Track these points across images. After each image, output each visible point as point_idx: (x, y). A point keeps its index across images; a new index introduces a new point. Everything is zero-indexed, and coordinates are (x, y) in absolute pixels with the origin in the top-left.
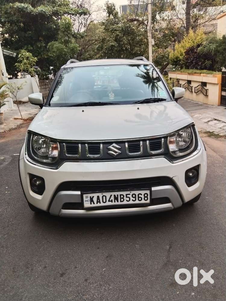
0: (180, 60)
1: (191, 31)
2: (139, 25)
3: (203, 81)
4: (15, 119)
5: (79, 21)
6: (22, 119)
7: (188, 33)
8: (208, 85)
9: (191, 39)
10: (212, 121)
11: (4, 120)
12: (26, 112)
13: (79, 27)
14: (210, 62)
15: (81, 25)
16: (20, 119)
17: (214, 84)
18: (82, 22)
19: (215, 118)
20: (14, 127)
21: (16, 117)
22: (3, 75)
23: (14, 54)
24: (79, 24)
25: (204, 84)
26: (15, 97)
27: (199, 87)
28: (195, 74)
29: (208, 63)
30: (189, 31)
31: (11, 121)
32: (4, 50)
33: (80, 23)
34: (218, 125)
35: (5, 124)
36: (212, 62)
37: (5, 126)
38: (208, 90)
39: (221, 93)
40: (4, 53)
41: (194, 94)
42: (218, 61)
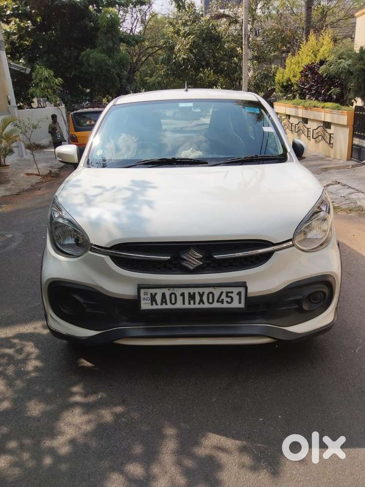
0: (292, 85)
1: (312, 37)
2: (230, 25)
3: (325, 121)
4: (28, 174)
5: (132, 14)
6: (39, 175)
7: (307, 40)
8: (332, 127)
9: (312, 51)
10: (333, 184)
11: (12, 176)
12: (45, 164)
13: (133, 24)
14: (338, 90)
15: (136, 21)
16: (36, 175)
17: (342, 126)
18: (137, 16)
19: (339, 181)
20: (26, 187)
21: (30, 171)
22: (10, 104)
23: (27, 69)
24: (133, 20)
25: (327, 125)
26: (28, 140)
27: (319, 128)
28: (315, 108)
29: (335, 91)
30: (310, 37)
31: (23, 178)
32: (11, 63)
33: (135, 17)
34: (341, 191)
35: (12, 183)
36: (342, 90)
37: (13, 185)
38: (333, 134)
39: (353, 140)
40: (12, 67)
41: (313, 140)
42: (350, 89)
